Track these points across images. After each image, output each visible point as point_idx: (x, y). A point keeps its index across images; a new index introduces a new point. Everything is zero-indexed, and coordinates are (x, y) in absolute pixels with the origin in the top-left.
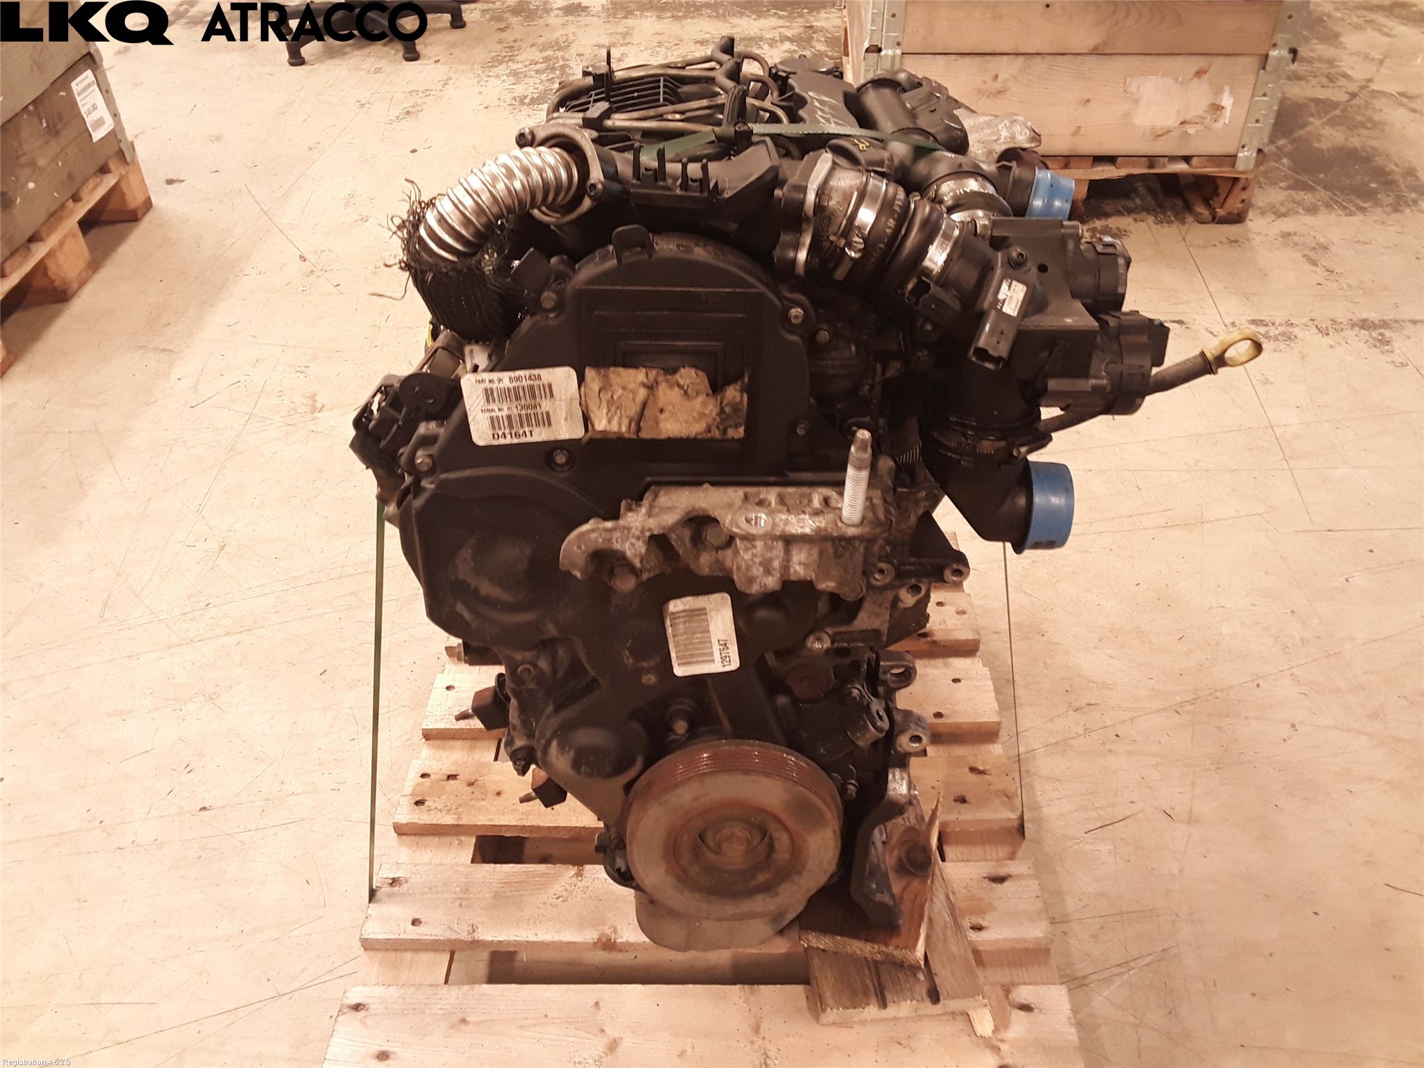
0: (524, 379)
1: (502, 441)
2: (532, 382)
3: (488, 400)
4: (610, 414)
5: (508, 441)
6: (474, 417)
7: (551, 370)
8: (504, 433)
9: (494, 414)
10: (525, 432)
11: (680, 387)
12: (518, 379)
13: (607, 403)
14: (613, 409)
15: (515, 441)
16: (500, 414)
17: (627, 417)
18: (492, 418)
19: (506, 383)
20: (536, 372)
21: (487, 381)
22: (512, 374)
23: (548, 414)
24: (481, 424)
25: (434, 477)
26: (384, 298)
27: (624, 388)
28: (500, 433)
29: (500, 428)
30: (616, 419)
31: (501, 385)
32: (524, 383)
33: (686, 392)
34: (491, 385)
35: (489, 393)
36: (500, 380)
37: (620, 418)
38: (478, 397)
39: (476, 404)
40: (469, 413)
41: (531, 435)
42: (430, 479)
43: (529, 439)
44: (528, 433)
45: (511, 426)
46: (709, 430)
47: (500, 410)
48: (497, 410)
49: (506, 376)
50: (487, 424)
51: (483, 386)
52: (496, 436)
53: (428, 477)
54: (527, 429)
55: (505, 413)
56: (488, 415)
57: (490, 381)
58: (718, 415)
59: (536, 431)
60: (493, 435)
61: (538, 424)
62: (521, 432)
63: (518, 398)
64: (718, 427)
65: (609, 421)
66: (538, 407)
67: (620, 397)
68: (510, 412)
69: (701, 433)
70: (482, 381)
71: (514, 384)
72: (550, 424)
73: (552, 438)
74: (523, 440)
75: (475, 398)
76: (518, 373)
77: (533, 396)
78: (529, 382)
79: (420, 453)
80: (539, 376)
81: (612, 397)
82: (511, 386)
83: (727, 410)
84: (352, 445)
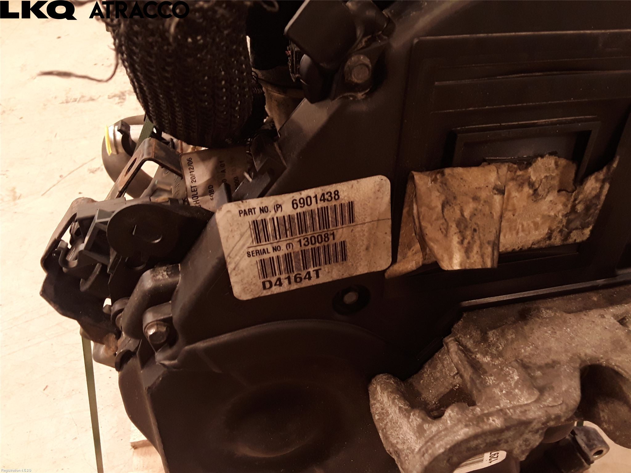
0: (314, 200)
1: (276, 290)
2: (325, 204)
3: (258, 240)
4: (466, 242)
5: (285, 287)
6: (237, 265)
7: (354, 182)
8: (279, 279)
9: (266, 256)
10: (309, 273)
11: (531, 185)
12: (306, 201)
13: (458, 225)
14: (468, 233)
15: (294, 286)
16: (274, 254)
17: (489, 243)
18: (262, 262)
19: (288, 210)
20: (332, 188)
21: (257, 210)
22: (297, 196)
23: (343, 244)
24: (246, 272)
25: (175, 348)
26: (73, 80)
27: (476, 199)
28: (274, 280)
29: (274, 274)
30: (476, 249)
31: (279, 214)
32: (314, 206)
33: (535, 191)
34: (263, 216)
35: (261, 227)
36: (278, 207)
37: (481, 247)
38: (242, 235)
39: (241, 243)
40: (228, 260)
41: (318, 276)
42: (169, 352)
43: (314, 281)
44: (313, 274)
45: (289, 269)
46: (549, 237)
47: (275, 249)
48: (270, 250)
49: (286, 200)
50: (255, 271)
51: (250, 218)
52: (268, 285)
53: (164, 350)
54: (311, 270)
55: (284, 251)
56: (257, 258)
57: (262, 210)
58: (566, 216)
59: (325, 269)
60: (264, 283)
61: (328, 261)
62: (304, 274)
63: (303, 229)
64: (561, 231)
65: (467, 251)
66: (331, 237)
67: (473, 215)
68: (290, 250)
69: (539, 242)
70: (250, 210)
71: (299, 210)
72: (344, 258)
73: (346, 275)
74: (306, 283)
75: (237, 238)
76: (305, 194)
77: (325, 224)
78: (321, 204)
79: (149, 317)
80: (337, 193)
81: (462, 215)
82: (294, 213)
83: (580, 208)
84: (45, 293)
